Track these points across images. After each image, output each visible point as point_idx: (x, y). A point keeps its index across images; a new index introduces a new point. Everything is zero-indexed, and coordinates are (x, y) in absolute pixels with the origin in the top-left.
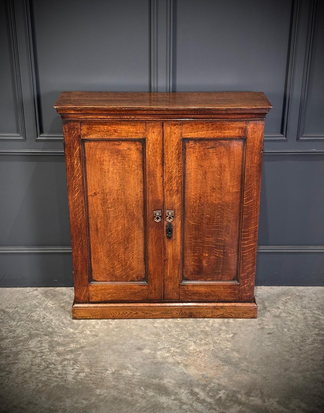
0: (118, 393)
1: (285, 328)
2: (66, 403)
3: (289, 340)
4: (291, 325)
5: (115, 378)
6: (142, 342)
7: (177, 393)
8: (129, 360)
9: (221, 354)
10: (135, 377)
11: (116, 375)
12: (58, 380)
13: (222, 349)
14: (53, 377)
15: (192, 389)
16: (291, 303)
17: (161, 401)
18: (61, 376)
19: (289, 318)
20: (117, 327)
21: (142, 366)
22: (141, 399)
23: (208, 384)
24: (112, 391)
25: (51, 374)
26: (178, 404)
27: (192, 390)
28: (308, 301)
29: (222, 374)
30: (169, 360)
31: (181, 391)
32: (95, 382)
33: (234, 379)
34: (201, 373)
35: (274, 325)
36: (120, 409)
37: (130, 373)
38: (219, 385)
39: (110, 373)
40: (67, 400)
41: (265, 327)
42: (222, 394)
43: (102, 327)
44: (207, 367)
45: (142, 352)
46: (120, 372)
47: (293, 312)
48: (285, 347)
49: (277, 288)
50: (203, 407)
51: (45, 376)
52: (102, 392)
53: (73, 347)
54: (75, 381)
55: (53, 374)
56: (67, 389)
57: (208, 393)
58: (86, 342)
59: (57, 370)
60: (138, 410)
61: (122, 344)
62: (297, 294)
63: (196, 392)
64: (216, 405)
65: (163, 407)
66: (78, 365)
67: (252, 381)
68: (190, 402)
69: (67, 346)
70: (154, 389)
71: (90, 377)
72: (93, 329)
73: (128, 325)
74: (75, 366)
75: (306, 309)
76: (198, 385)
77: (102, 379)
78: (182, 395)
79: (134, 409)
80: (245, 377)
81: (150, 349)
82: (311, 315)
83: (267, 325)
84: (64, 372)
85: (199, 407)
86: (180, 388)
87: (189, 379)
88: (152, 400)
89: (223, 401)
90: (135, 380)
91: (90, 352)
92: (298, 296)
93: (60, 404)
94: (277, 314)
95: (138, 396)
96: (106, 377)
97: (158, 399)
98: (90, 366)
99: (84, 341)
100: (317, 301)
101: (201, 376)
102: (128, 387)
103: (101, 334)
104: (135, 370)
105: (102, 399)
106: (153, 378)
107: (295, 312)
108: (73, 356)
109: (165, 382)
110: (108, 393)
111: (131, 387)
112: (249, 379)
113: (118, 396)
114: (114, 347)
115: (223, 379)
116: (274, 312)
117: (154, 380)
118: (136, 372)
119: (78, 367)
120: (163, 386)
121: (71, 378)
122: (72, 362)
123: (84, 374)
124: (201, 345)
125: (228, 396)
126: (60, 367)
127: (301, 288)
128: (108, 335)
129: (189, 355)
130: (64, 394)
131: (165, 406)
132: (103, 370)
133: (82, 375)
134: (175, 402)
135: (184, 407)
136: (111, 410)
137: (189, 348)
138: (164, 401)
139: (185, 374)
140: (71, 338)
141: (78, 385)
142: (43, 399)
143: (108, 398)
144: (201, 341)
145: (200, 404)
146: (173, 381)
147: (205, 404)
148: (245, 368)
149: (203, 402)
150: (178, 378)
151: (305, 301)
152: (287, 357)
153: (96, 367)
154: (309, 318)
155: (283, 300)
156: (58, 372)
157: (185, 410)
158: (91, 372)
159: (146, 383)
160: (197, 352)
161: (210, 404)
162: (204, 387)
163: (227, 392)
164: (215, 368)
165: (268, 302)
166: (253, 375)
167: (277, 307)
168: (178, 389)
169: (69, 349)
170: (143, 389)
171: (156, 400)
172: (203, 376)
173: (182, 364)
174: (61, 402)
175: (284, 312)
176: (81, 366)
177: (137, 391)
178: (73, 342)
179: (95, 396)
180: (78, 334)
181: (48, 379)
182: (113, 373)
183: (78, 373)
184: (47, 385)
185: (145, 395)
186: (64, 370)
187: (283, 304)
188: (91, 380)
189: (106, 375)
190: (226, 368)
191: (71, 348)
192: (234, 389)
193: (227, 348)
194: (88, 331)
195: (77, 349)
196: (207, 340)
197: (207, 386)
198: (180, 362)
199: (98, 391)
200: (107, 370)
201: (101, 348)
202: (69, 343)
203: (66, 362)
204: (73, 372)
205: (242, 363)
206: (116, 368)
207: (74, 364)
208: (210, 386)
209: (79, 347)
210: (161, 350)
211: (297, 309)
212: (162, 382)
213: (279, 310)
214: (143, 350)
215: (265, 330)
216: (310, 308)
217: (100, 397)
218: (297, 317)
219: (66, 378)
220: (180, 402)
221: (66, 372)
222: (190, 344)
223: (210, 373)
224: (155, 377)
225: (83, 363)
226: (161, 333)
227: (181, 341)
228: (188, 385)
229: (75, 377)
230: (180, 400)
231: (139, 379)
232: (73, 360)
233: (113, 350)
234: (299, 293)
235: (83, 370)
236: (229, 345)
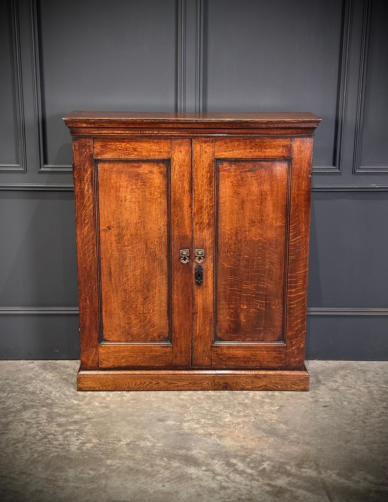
0: (134, 464)
1: (344, 401)
2: (68, 473)
3: (350, 412)
4: (352, 398)
5: (131, 449)
6: (165, 414)
7: (208, 464)
8: (148, 431)
9: (264, 426)
10: (156, 448)
11: (131, 446)
12: (58, 450)
13: (266, 421)
14: (52, 447)
15: (227, 460)
16: (351, 376)
17: (189, 472)
18: (62, 447)
19: (350, 391)
20: (133, 399)
21: (165, 437)
22: (163, 469)
23: (248, 455)
24: (127, 462)
25: (49, 444)
26: (211, 475)
27: (228, 462)
28: (373, 375)
29: (266, 445)
30: (199, 431)
31: (214, 462)
32: (105, 453)
33: (281, 450)
34: (239, 444)
35: (330, 398)
36: (136, 480)
37: (150, 444)
38: (262, 456)
39: (124, 444)
40: (70, 470)
41: (320, 400)
42: (265, 465)
43: (114, 399)
44: (246, 438)
45: (164, 423)
46: (137, 443)
47: (354, 385)
48: (346, 420)
49: (333, 363)
50: (242, 478)
51: (42, 446)
52: (114, 463)
53: (78, 418)
54: (79, 451)
55: (53, 444)
56: (70, 459)
57: (249, 464)
58: (94, 413)
59: (58, 440)
60: (160, 480)
61: (140, 416)
62: (359, 368)
63: (233, 463)
64: (258, 476)
65: (191, 478)
66: (84, 436)
67: (304, 452)
68: (226, 473)
69: (70, 417)
70: (180, 460)
71: (99, 447)
72: (103, 401)
73: (147, 398)
74: (80, 436)
75: (370, 383)
76: (236, 456)
77: (115, 450)
78: (215, 466)
79: (155, 480)
80: (295, 449)
81: (175, 420)
82: (377, 388)
83: (322, 398)
84: (66, 442)
85: (238, 478)
86: (213, 459)
87: (224, 450)
88: (178, 471)
89: (267, 472)
90: (155, 450)
91: (98, 423)
92: (360, 370)
93: (61, 474)
94: (333, 388)
95: (159, 467)
96: (119, 448)
97: (185, 470)
98: (98, 437)
99: (92, 412)
100: (385, 375)
101: (239, 448)
102: (146, 458)
103: (112, 406)
104: (156, 441)
105: (114, 469)
106: (178, 449)
107: (356, 385)
108: (77, 427)
109: (193, 453)
110: (121, 464)
111: (151, 457)
112: (300, 450)
113: (133, 467)
114: (129, 419)
115: (267, 451)
116: (331, 385)
117: (180, 451)
118: (157, 443)
119: (84, 437)
120: (191, 456)
121: (75, 448)
122: (76, 433)
123: (92, 445)
124: (239, 417)
125: (274, 467)
126: (60, 438)
127: (365, 362)
128: (121, 407)
129: (223, 426)
130: (65, 464)
131: (194, 476)
132: (115, 441)
133: (89, 445)
134: (207, 473)
135: (218, 478)
136: (125, 480)
137: (224, 420)
138: (193, 471)
139: (219, 445)
140: (75, 409)
141: (84, 456)
142: (40, 469)
143: (121, 468)
144: (239, 413)
145: (238, 476)
146: (204, 452)
147: (245, 475)
148: (295, 440)
149: (242, 473)
150: (210, 449)
151: (369, 375)
152: (348, 429)
153: (107, 438)
154: (375, 391)
155: (342, 373)
156: (58, 443)
157: (219, 481)
158: (100, 442)
159: (170, 453)
160: (235, 423)
161: (251, 475)
162: (243, 459)
163: (272, 464)
164: (256, 440)
165: (322, 376)
166: (305, 447)
167: (334, 380)
168: (210, 460)
169: (73, 420)
170: (166, 460)
171: (183, 471)
172: (242, 447)
173: (215, 435)
174: (61, 472)
175: (342, 385)
176: (87, 436)
177: (158, 462)
178: (77, 413)
179: (104, 467)
180: (84, 406)
181: (46, 450)
182: (128, 444)
183: (84, 443)
184: (44, 455)
185: (168, 466)
186: (66, 441)
187: (341, 377)
188: (100, 450)
189: (118, 446)
190: (272, 440)
191: (75, 419)
192: (282, 460)
193: (272, 420)
194: (97, 402)
195: (82, 421)
196: (247, 412)
197: (247, 457)
198: (212, 433)
199: (109, 462)
200: (120, 441)
201: (113, 420)
202: (72, 414)
203: (68, 433)
204: (78, 443)
205: (292, 435)
206: (132, 439)
207: (78, 435)
208: (250, 457)
209: (85, 418)
210: (188, 421)
211: (359, 383)
212: (190, 453)
213: (337, 383)
214: (165, 421)
215: (320, 403)
216: (375, 381)
217: (111, 467)
218: (360, 390)
219: (69, 448)
220: (213, 473)
221: (69, 443)
222: (226, 416)
223: (251, 444)
224: (181, 448)
225: (90, 434)
226: (188, 405)
227: (214, 412)
228: (223, 456)
229: (80, 448)
230: (213, 471)
231: (160, 450)
232: (78, 431)
233: (128, 421)
234: (362, 367)
235: (90, 440)
236: (275, 417)
